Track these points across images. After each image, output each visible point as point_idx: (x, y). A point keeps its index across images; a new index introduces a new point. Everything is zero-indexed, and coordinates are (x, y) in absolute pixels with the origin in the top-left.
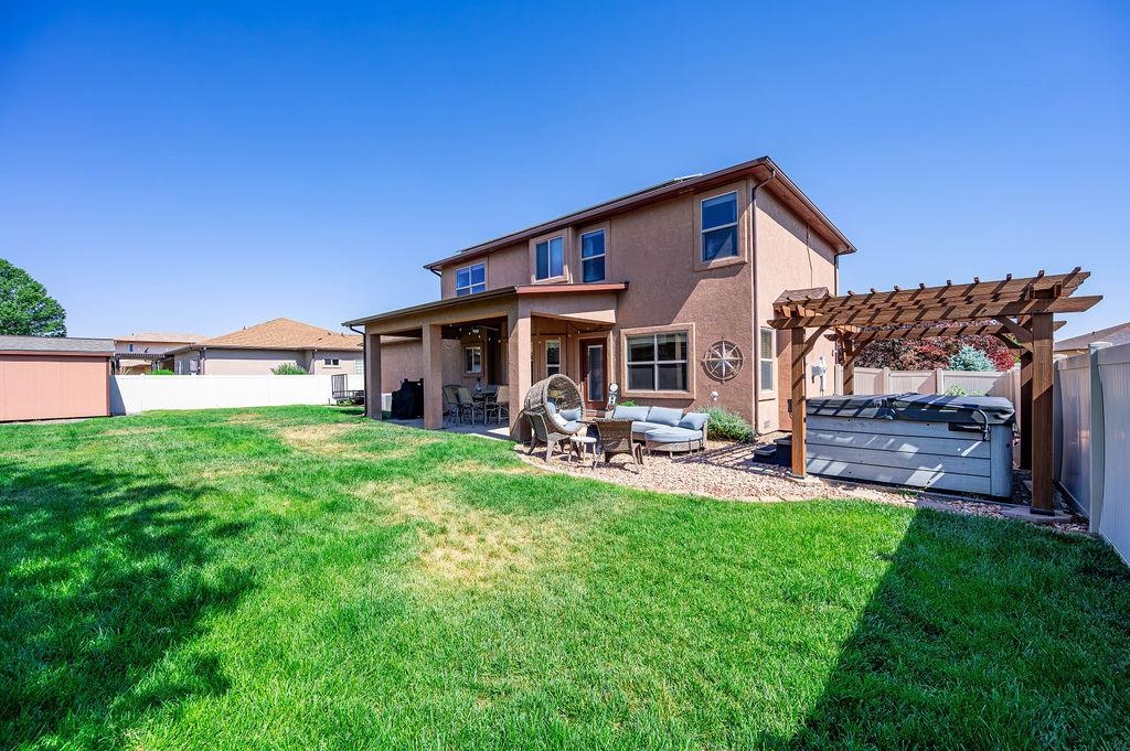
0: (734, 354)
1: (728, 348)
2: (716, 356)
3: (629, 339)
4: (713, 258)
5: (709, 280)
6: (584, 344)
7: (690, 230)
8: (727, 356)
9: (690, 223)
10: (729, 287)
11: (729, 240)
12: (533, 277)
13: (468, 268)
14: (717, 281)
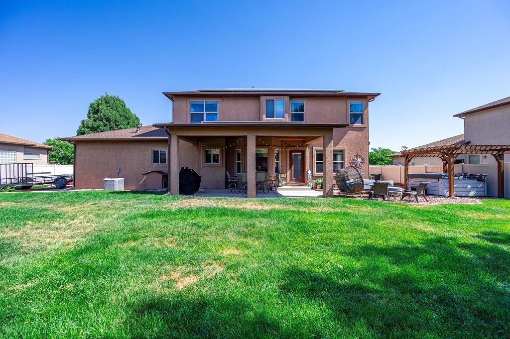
0: (362, 159)
1: (360, 157)
2: (355, 160)
3: (316, 151)
4: (354, 123)
5: (353, 132)
6: (291, 152)
7: (345, 111)
8: (359, 160)
9: (345, 108)
10: (360, 135)
11: (360, 118)
12: (264, 116)
13: (204, 102)
14: (356, 132)
